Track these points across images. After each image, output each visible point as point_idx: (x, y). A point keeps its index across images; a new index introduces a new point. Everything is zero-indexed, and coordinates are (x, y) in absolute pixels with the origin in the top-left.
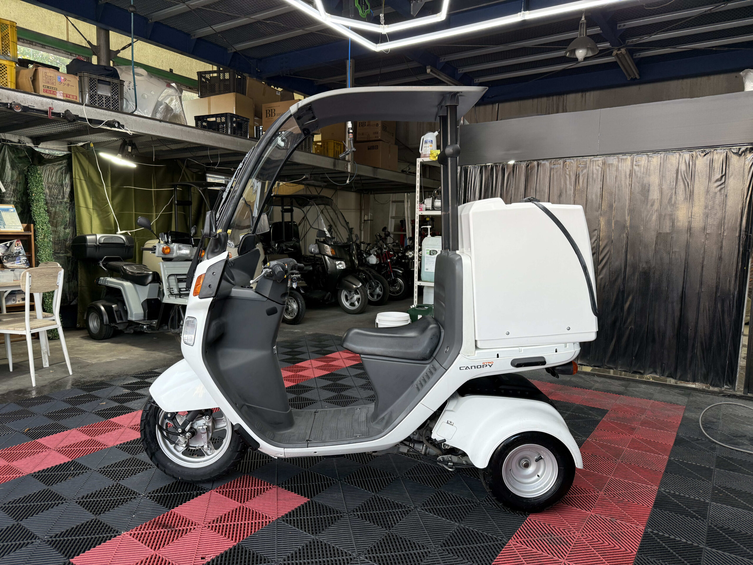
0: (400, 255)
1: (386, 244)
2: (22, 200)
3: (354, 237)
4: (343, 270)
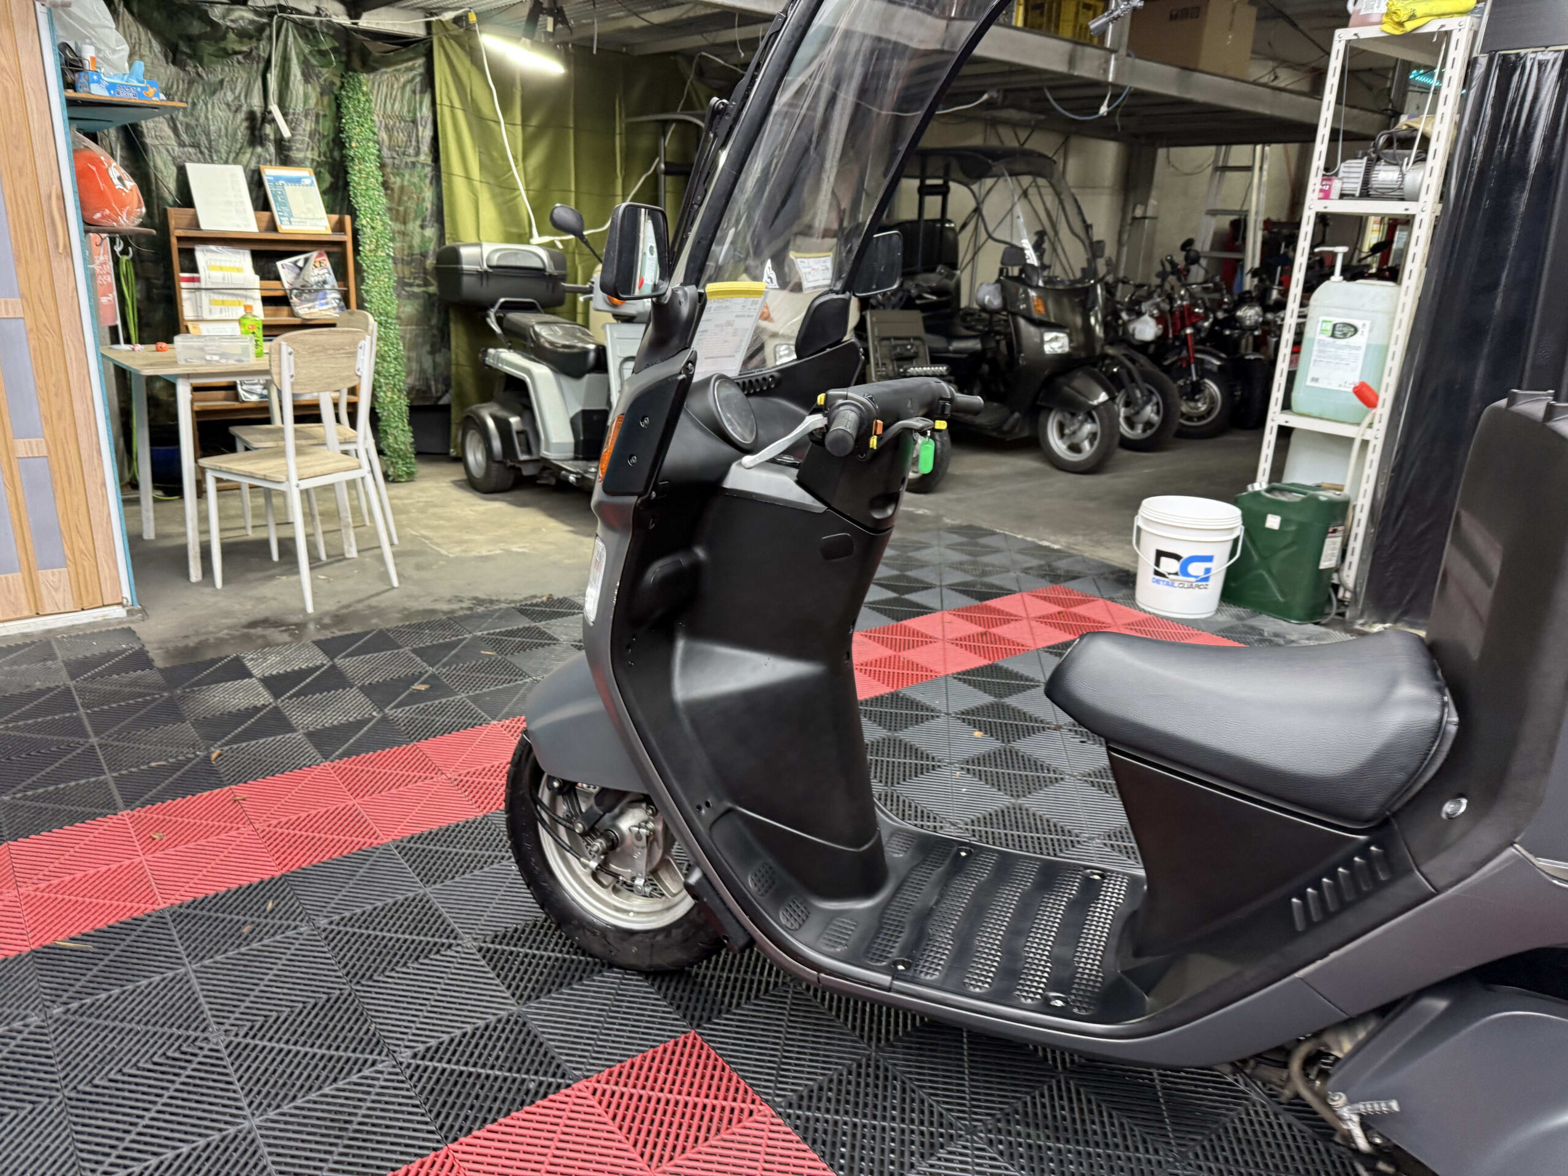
0: (1220, 315)
2: (332, 157)
3: (1101, 267)
4: (1060, 356)
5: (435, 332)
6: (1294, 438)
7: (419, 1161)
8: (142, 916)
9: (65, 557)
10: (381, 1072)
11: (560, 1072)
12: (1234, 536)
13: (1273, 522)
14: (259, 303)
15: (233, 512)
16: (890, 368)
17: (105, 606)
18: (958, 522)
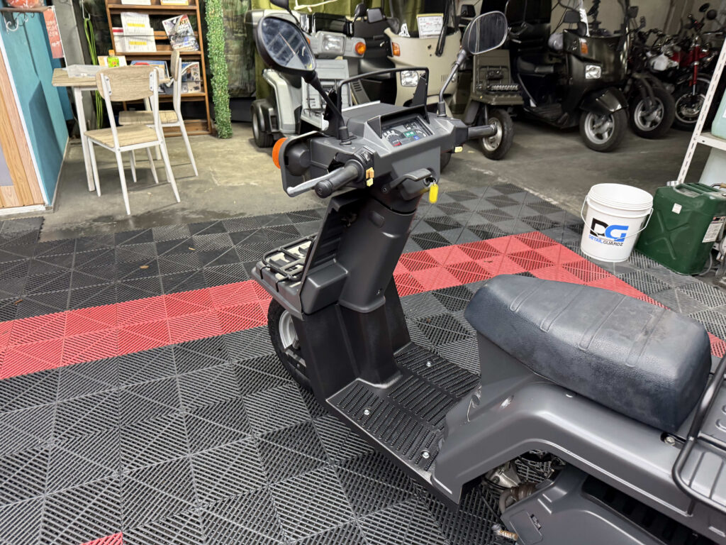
4: (594, 79)
5: (249, 58)
9: (12, 181)
12: (646, 214)
14: (154, 43)
16: (485, 85)
17: (34, 204)
18: (504, 181)
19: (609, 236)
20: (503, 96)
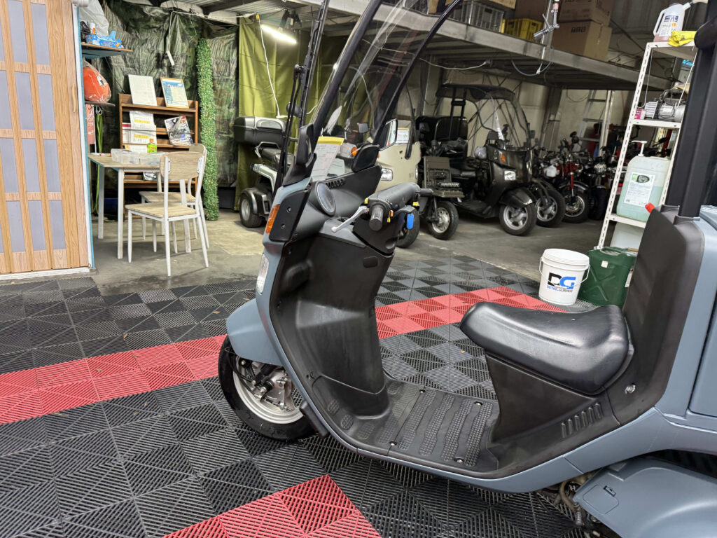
0: (587, 167)
1: (571, 153)
2: (192, 75)
3: (533, 142)
4: (511, 181)
5: (231, 154)
6: (617, 226)
7: (204, 521)
8: (90, 404)
9: (65, 245)
10: (190, 481)
11: (268, 487)
12: (585, 269)
13: (605, 264)
14: (155, 137)
15: (137, 229)
16: (433, 182)
17: (80, 267)
18: (459, 254)
19: (563, 284)
20: (449, 191)
